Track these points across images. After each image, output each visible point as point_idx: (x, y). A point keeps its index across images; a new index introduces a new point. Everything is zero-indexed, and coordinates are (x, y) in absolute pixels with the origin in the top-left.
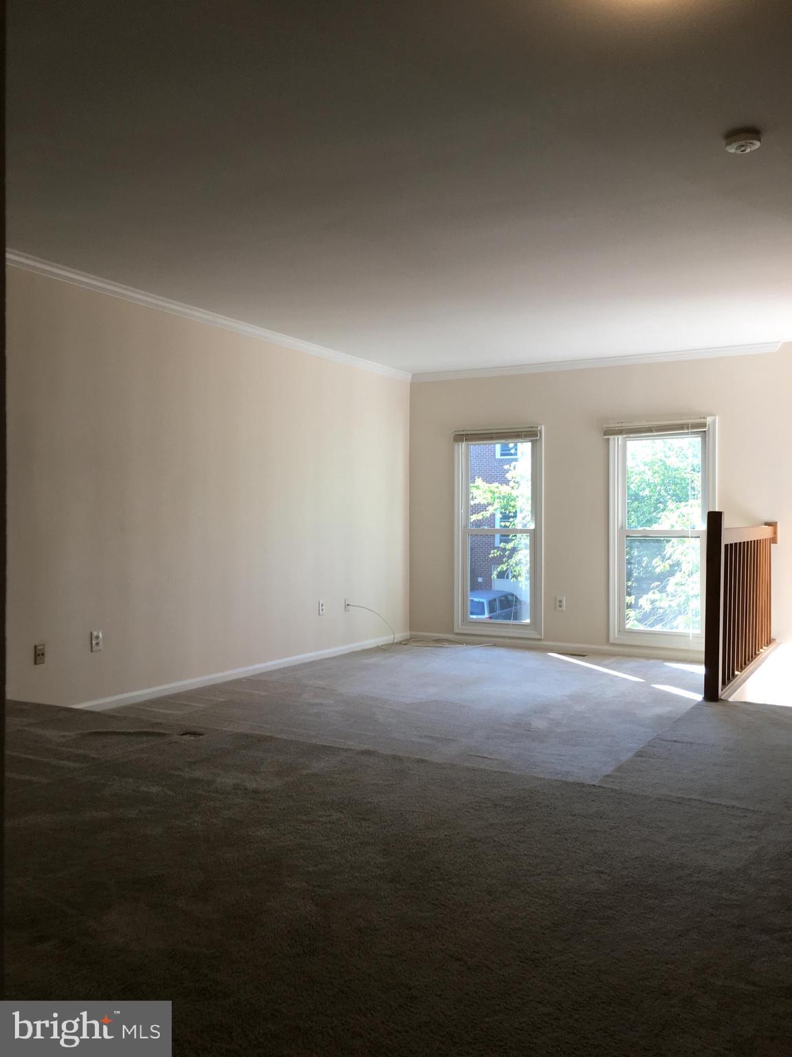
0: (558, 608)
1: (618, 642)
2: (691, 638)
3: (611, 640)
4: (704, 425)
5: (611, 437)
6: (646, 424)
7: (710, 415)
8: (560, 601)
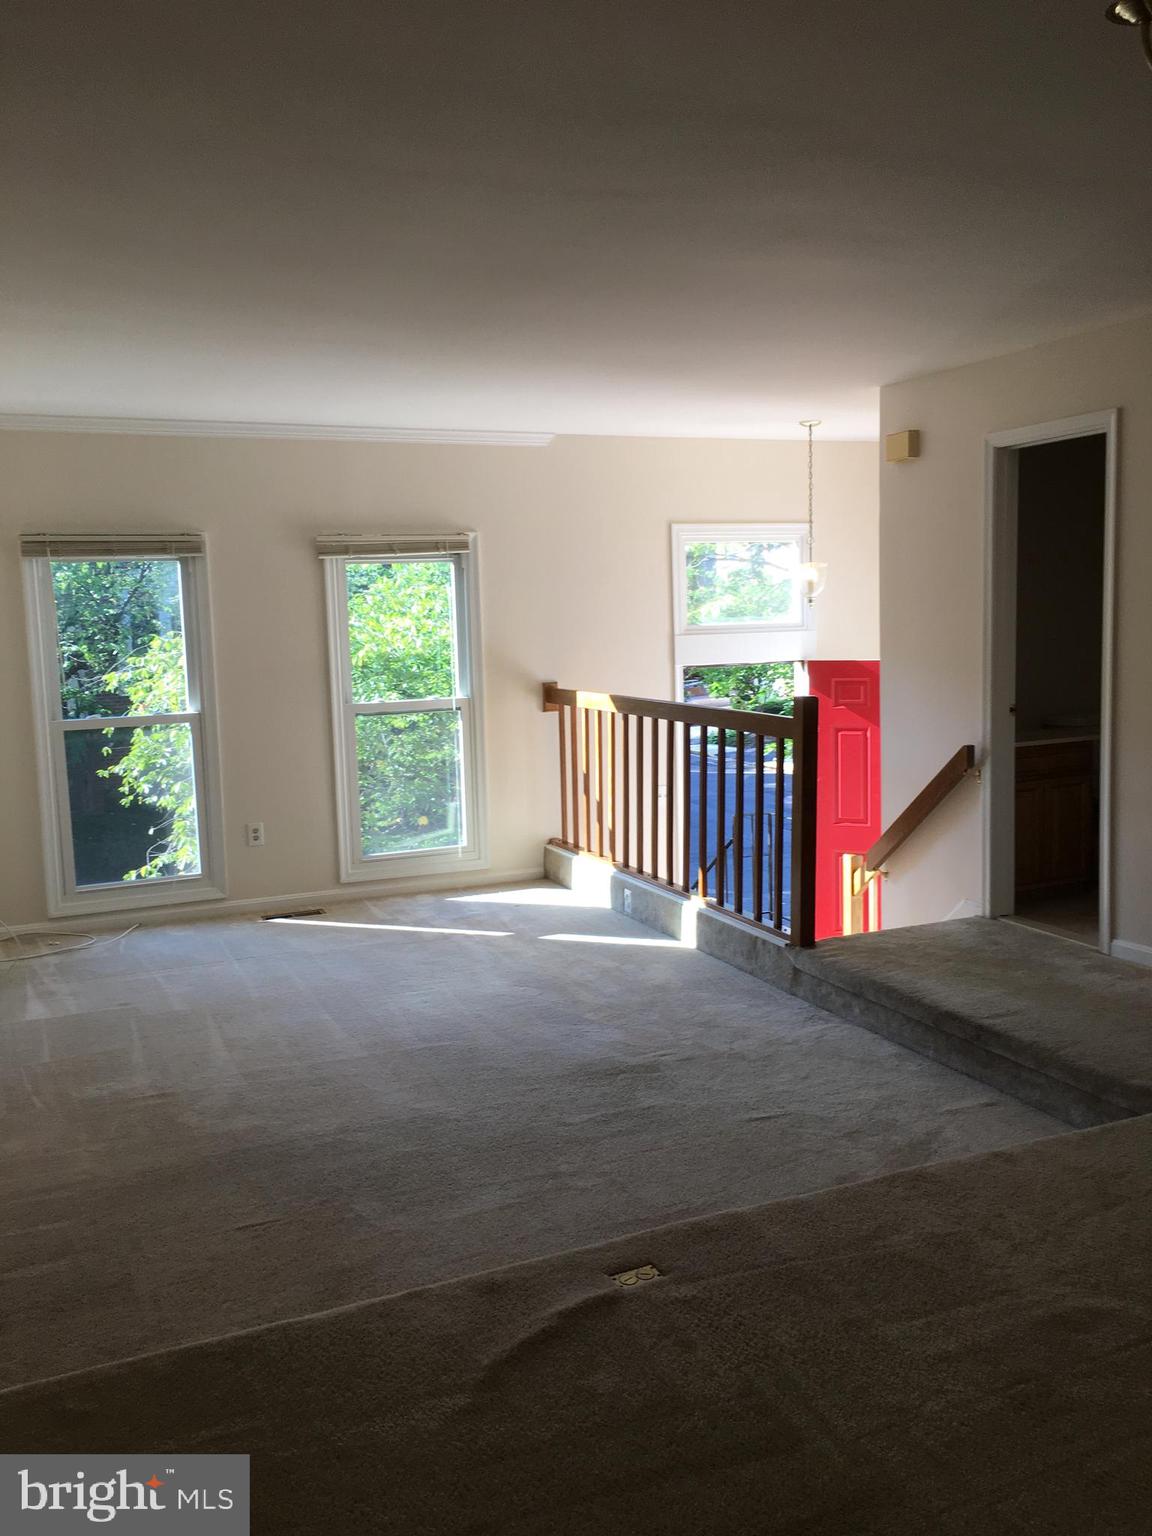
0: (252, 842)
1: (353, 879)
2: (460, 855)
3: (344, 878)
4: (464, 545)
5: (327, 558)
6: (379, 538)
7: (472, 530)
8: (256, 831)
